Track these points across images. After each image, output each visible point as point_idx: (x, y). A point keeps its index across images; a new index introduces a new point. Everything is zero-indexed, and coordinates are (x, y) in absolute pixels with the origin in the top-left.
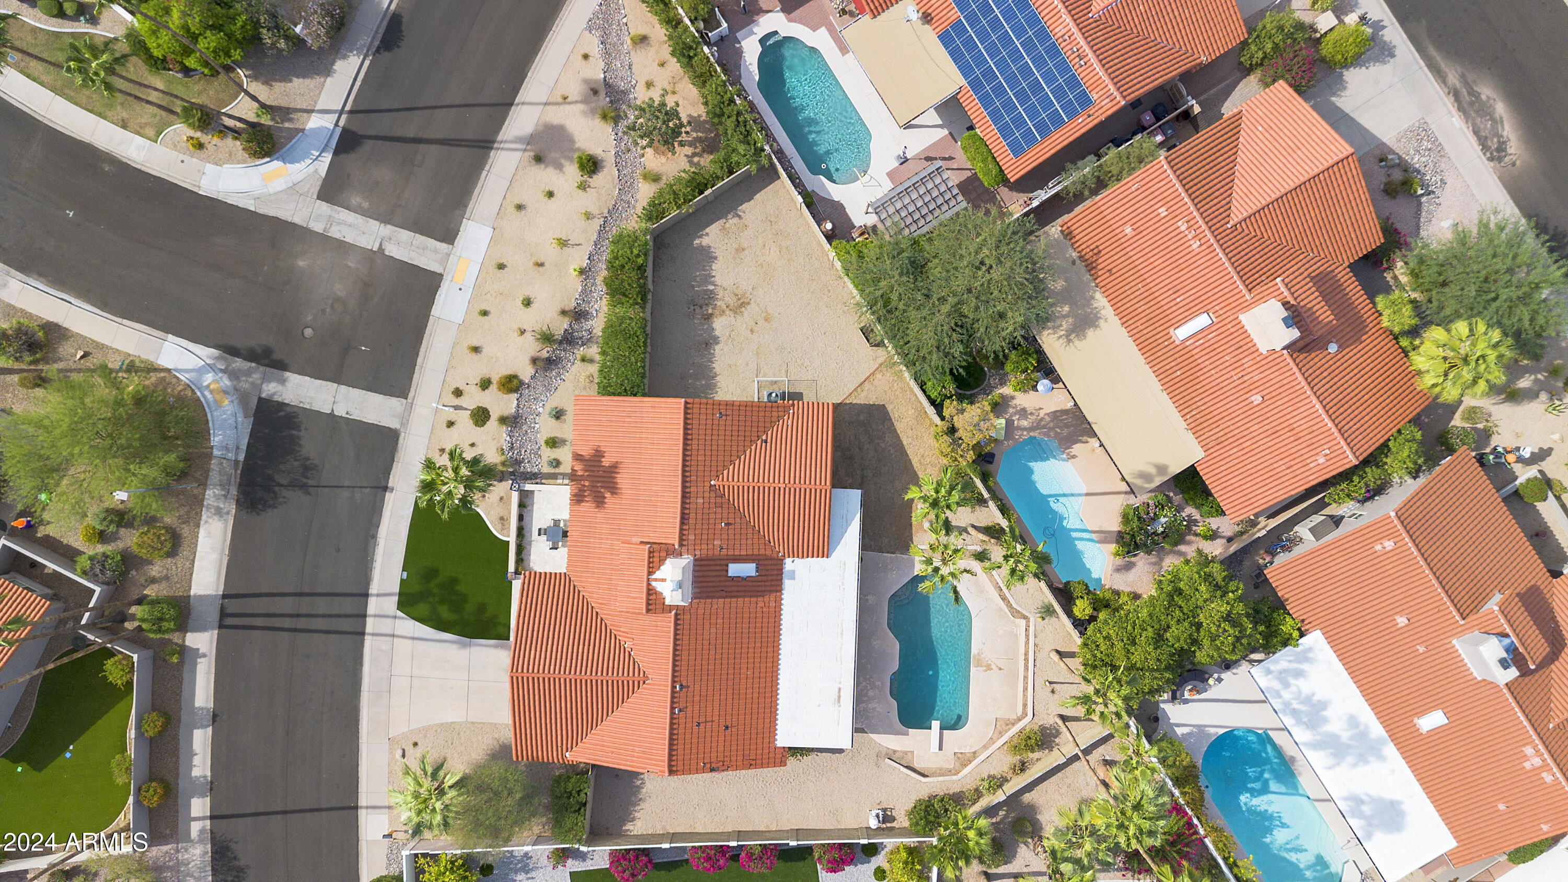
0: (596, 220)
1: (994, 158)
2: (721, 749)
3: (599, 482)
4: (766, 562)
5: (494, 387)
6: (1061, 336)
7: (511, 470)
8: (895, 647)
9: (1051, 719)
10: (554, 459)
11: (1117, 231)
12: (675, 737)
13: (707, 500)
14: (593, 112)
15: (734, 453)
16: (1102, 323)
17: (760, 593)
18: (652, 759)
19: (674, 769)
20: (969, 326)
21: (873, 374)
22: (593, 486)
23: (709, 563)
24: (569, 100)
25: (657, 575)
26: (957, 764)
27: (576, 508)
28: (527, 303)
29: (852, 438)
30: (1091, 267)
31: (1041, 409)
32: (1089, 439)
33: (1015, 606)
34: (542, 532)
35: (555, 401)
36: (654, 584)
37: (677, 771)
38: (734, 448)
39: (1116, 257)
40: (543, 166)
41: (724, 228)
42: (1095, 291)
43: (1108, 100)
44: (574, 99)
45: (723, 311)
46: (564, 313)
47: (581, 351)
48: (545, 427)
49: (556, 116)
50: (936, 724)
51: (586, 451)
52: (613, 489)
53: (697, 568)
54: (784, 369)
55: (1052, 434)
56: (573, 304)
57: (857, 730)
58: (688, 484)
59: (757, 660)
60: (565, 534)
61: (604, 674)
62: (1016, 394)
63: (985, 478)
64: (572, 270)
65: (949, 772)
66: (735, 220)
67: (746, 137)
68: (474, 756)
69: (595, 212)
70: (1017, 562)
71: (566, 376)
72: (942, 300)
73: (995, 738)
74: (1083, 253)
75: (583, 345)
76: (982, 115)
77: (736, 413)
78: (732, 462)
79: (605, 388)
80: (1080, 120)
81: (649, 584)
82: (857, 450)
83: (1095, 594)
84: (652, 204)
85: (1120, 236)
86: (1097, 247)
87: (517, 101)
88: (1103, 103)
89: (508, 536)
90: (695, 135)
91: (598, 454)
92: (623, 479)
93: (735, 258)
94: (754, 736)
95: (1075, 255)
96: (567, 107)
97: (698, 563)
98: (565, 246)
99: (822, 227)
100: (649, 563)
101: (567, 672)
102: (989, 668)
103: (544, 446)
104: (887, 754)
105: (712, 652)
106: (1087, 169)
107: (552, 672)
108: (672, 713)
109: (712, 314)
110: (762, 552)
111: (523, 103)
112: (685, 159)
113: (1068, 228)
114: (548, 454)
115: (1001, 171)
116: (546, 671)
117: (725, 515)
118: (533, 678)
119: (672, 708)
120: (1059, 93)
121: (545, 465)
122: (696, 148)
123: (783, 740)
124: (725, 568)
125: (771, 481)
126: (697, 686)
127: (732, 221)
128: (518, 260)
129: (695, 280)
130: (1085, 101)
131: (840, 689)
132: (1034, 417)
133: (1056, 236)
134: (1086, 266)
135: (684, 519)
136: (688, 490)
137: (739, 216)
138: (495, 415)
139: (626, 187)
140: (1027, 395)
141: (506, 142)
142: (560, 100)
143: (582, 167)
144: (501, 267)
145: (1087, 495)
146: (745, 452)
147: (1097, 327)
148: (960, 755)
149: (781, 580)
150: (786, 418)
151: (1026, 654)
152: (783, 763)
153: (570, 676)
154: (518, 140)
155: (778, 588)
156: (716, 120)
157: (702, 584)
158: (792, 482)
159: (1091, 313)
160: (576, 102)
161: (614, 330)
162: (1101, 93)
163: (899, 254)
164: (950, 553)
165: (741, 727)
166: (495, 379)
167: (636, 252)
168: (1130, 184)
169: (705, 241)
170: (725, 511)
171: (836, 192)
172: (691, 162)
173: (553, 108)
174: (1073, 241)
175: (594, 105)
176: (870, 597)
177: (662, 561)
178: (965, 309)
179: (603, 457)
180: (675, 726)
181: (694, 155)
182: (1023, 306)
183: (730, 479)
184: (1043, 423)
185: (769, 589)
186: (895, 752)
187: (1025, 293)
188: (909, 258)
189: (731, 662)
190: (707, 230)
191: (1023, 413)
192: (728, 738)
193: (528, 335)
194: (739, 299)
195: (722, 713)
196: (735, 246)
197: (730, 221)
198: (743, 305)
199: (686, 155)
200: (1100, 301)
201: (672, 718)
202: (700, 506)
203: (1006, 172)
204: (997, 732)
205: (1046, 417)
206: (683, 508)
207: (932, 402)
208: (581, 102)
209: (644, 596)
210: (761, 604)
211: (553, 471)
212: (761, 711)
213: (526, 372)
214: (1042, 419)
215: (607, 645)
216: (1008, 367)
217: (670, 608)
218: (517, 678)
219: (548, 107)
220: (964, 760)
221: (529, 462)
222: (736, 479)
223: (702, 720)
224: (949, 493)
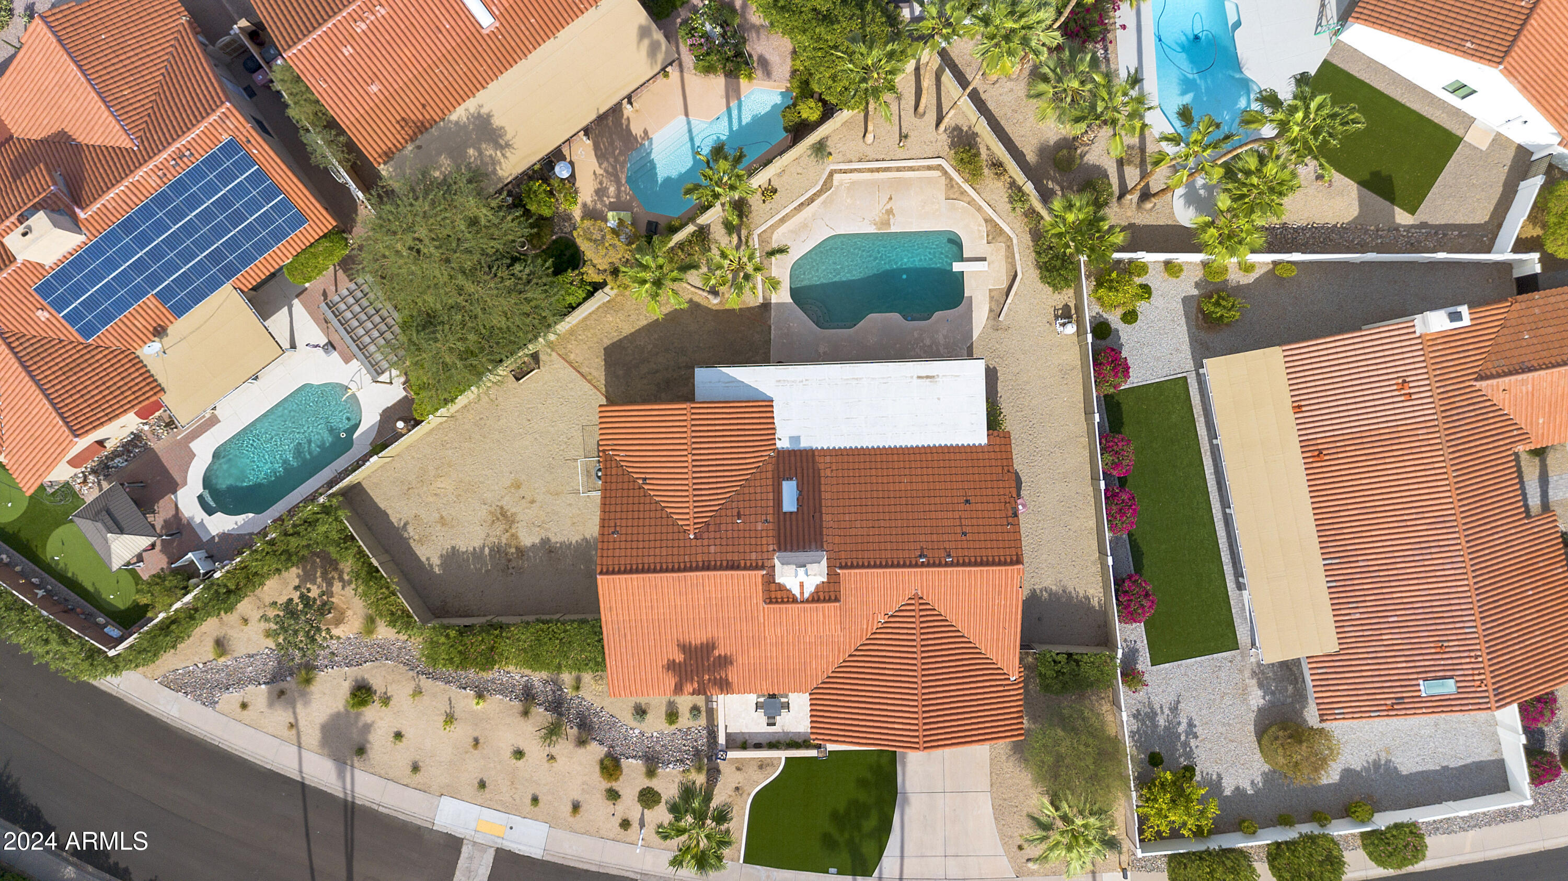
0: (422, 684)
1: (311, 245)
2: (991, 506)
3: (703, 665)
4: (781, 469)
5: (616, 785)
6: (503, 155)
7: (706, 760)
8: (874, 318)
9: (942, 140)
10: (691, 712)
11: (377, 101)
12: (979, 560)
13: (711, 542)
14: (304, 694)
15: (658, 514)
16: (484, 111)
17: (816, 474)
18: (1006, 584)
19: (1015, 558)
20: (489, 260)
21: (570, 363)
22: (709, 670)
23: (782, 535)
24: (292, 721)
25: (796, 591)
26: (1000, 239)
27: (735, 686)
28: (519, 754)
29: (645, 381)
30: (422, 128)
31: (595, 173)
32: (625, 117)
33: (818, 188)
34: (771, 721)
35: (626, 717)
36: (806, 595)
37: (1017, 555)
38: (653, 514)
39: (407, 100)
40: (368, 746)
41: (420, 541)
42: (449, 121)
43: (228, 122)
44: (292, 716)
45: (513, 535)
46: (526, 713)
47: (568, 691)
48: (656, 725)
49: (312, 734)
50: (957, 267)
51: (670, 681)
52: (709, 647)
53: (789, 547)
54: (570, 463)
55: (622, 159)
56: (516, 703)
57: (970, 355)
58: (694, 565)
59: (891, 472)
60: (773, 696)
61: (914, 644)
62: (580, 201)
63: (674, 230)
64: (479, 707)
65: (1010, 248)
66: (410, 529)
67: (310, 523)
68: (1029, 782)
69: (412, 685)
70: (719, 183)
71: (597, 705)
72: (460, 290)
73: (968, 199)
74: (407, 137)
75: (561, 689)
76: (264, 262)
77: (612, 516)
78: (668, 516)
79: (597, 664)
80: (255, 152)
81: (807, 601)
82: (657, 375)
83: (797, 98)
84: (392, 623)
85: (382, 97)
86: (398, 122)
87: (299, 779)
88: (232, 127)
89: (780, 758)
90: (319, 580)
91: (671, 666)
92: (698, 637)
93: (453, 527)
94: (976, 470)
95: (410, 147)
96: (302, 723)
97: (782, 547)
98: (452, 717)
99: (404, 432)
100: (783, 602)
101: (915, 686)
102: (890, 212)
103: (678, 725)
104: (994, 319)
105: (882, 523)
106: (317, 141)
107: (916, 704)
108: (951, 565)
109: (517, 548)
110: (769, 475)
111: (301, 772)
112: (347, 589)
113: (380, 156)
114: (685, 721)
115: (325, 236)
116: (915, 710)
117: (729, 520)
118: (925, 724)
119: (947, 565)
120: (226, 177)
121: (698, 723)
122: (333, 578)
123: (978, 436)
124: (788, 516)
125: (686, 470)
126: (922, 538)
127: (412, 532)
128: (473, 768)
129: (480, 569)
130: (231, 147)
131: (919, 377)
132: (604, 179)
133: (391, 169)
134: (422, 133)
135: (733, 566)
136: (701, 564)
137: (406, 524)
138: (647, 783)
139: (383, 653)
140: (580, 190)
141: (344, 788)
142: (294, 731)
143: (363, 703)
144: (482, 785)
145: (687, 115)
146: (657, 502)
147: (489, 116)
148: (990, 238)
149: (801, 451)
150: (618, 459)
151: (871, 170)
152: (1007, 436)
153: (920, 682)
154: (341, 775)
155: (810, 454)
156: (294, 558)
157: (807, 541)
158: (685, 447)
159: (473, 123)
160: (295, 713)
161: (534, 660)
162: (220, 130)
163: (415, 344)
164: (727, 262)
165: (966, 485)
166: (605, 785)
167: (443, 639)
168: (321, 90)
169: (436, 561)
170: (723, 520)
171: (370, 419)
172: (350, 582)
173: (304, 739)
174: (394, 150)
175: (296, 694)
176: (821, 350)
177: (781, 588)
178: (468, 265)
179: (674, 660)
180: (967, 560)
181: (341, 579)
182: (459, 200)
183: (687, 517)
184: (610, 170)
185: (811, 464)
186: (991, 310)
187: (445, 199)
188: (418, 332)
189: (892, 501)
190: (423, 559)
191: (600, 192)
192: (978, 499)
193: (554, 751)
194: (498, 519)
195: (950, 507)
196: (439, 527)
197: (411, 534)
198: (503, 513)
199: (343, 588)
200: (459, 114)
201: (958, 565)
202: (718, 549)
203: (326, 231)
204: (961, 198)
205: (603, 166)
206: (721, 568)
207: (590, 294)
208: (294, 708)
209: (820, 605)
210: (828, 472)
211: (704, 714)
212: (947, 464)
213: (596, 751)
214: (606, 171)
215: (884, 642)
216: (546, 212)
217: (832, 575)
218: (925, 742)
219: (303, 744)
220: (994, 233)
221: (696, 741)
222: (687, 511)
223: (958, 530)
224: (645, 268)
